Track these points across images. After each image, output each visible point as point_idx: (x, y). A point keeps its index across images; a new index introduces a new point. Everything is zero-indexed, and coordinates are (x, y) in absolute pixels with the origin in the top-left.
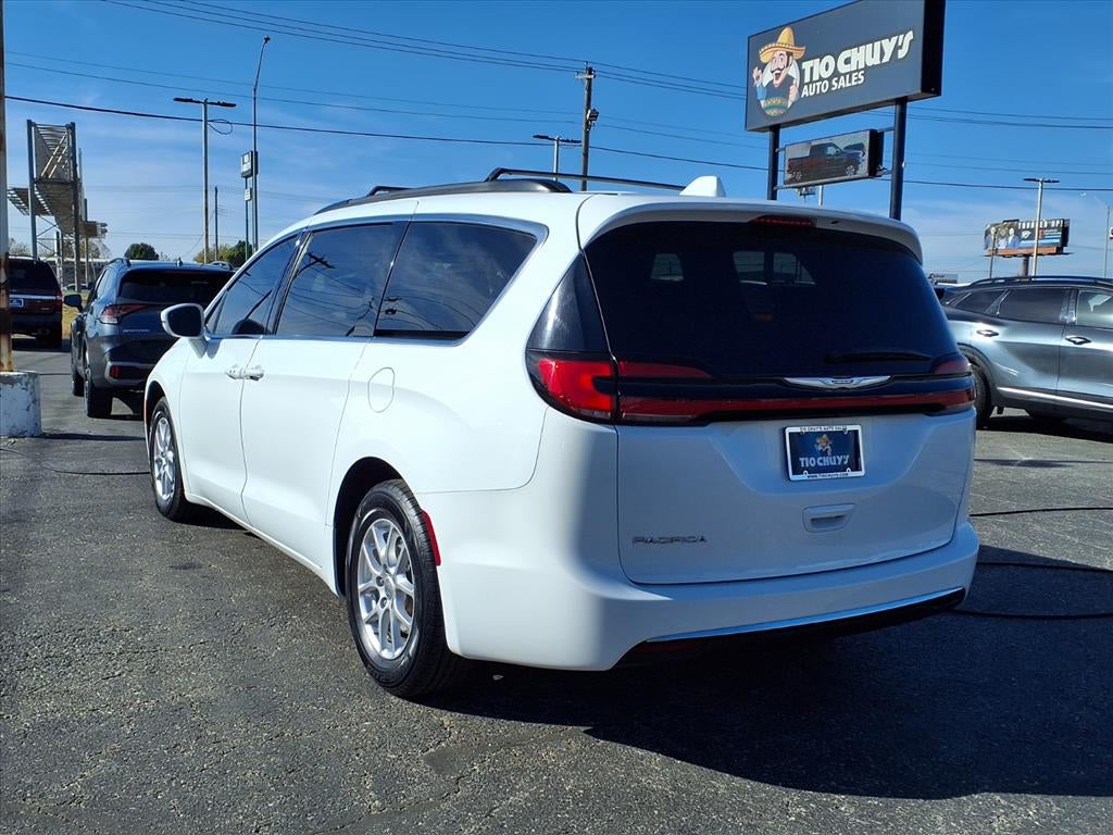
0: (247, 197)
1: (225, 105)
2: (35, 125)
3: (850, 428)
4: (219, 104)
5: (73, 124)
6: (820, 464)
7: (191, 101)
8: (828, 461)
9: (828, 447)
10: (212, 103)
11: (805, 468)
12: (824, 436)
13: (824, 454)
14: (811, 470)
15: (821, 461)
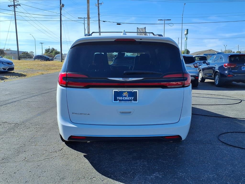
0: (186, 39)
1: (169, 20)
2: (138, 28)
3: (134, 91)
4: (167, 20)
5: (145, 27)
6: (123, 99)
7: (162, 20)
8: (126, 98)
9: (127, 95)
10: (166, 20)
11: (119, 100)
12: (126, 92)
13: (126, 96)
14: (120, 100)
15: (124, 98)
